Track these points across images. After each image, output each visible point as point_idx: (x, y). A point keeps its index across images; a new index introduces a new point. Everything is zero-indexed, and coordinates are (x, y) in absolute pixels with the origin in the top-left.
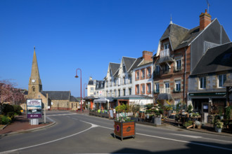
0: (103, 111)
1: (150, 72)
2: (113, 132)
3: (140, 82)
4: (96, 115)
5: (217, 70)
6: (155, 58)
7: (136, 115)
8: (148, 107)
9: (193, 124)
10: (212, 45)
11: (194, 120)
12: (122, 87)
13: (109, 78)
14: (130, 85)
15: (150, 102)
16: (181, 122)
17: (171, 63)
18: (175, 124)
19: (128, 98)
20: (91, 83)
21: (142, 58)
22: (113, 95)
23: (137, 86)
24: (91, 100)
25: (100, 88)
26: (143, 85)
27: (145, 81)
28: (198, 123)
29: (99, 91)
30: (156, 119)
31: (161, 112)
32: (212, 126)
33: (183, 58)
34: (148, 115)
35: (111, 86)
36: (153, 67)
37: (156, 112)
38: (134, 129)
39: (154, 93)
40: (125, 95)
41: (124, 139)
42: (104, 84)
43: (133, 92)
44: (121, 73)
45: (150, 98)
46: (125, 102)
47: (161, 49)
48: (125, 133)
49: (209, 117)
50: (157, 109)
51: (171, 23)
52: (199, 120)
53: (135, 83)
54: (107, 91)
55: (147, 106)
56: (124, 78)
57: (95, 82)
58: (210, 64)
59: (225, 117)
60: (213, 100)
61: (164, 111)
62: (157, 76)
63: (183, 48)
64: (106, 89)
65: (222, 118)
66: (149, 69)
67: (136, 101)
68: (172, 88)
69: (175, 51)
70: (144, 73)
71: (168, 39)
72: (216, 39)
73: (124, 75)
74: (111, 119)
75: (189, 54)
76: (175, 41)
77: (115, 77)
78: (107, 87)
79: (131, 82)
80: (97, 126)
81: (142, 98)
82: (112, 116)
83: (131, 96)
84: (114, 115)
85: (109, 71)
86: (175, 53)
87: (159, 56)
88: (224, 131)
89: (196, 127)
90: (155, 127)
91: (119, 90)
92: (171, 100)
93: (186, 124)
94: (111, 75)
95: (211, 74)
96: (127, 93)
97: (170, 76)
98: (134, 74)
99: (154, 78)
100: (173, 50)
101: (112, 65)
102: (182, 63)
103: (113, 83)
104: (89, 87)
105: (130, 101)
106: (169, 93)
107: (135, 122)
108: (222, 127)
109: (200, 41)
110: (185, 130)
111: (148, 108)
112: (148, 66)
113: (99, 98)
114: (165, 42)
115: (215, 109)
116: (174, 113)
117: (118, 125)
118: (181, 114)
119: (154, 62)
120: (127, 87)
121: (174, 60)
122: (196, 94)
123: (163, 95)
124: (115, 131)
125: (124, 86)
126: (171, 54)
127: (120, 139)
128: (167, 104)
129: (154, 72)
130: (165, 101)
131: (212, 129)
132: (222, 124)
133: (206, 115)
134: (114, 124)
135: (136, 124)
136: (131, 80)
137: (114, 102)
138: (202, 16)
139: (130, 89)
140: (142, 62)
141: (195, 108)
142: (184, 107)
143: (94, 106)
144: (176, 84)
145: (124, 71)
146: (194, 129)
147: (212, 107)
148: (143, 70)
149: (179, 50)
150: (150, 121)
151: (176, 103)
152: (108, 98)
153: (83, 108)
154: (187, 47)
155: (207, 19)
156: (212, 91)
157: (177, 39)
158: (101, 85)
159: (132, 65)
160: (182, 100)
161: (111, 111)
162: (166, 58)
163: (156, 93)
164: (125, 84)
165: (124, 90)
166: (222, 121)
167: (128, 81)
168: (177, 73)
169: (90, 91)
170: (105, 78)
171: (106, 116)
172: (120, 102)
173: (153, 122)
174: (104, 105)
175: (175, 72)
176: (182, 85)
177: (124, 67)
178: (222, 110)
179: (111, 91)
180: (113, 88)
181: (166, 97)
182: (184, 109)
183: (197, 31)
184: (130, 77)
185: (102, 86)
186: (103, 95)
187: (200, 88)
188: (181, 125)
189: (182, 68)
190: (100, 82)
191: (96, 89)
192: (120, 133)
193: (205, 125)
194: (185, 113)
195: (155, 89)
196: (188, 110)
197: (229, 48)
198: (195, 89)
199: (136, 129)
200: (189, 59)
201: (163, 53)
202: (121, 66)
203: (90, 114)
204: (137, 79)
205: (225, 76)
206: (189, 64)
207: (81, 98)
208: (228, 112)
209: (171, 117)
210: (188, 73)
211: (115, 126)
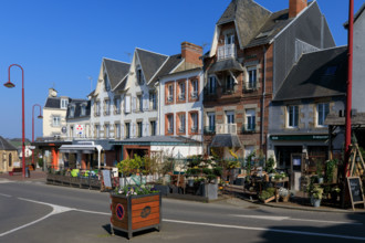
0: (86, 173)
1: (196, 88)
2: (109, 222)
3: (175, 108)
4: (67, 184)
5: (316, 95)
6: (208, 61)
7: (167, 179)
8: (192, 162)
9: (275, 194)
10: (305, 48)
11: (276, 185)
12: (133, 118)
14: (153, 115)
15: (196, 151)
16: (255, 190)
17: (238, 73)
18: (244, 196)
19: (148, 143)
20: (53, 103)
21: (179, 57)
22: (112, 136)
23: (169, 116)
24: (55, 146)
25: (78, 116)
26: (181, 115)
27: (187, 107)
28: (283, 191)
29: (76, 125)
30: (208, 188)
31: (217, 173)
32: (306, 196)
33: (259, 66)
34: (192, 180)
35: (107, 114)
36: (202, 78)
37: (207, 172)
38: (159, 212)
39: (205, 133)
40: (140, 135)
41: (135, 234)
42: (88, 108)
43: (161, 130)
44: (132, 84)
45: (196, 143)
46: (141, 151)
47: (220, 43)
48: (137, 221)
49: (302, 179)
50: (210, 167)
52: (287, 185)
53: (163, 109)
54: (97, 126)
55: (189, 160)
56: (140, 97)
57: (64, 100)
58: (305, 83)
59: (325, 177)
60: (310, 149)
61: (224, 171)
62: (211, 98)
63: (259, 47)
64: (93, 119)
65: (321, 180)
66: (195, 81)
67: (165, 148)
68: (241, 124)
69: (246, 50)
70: (183, 90)
71: (231, 24)
72: (314, 40)
73: (139, 89)
74: (108, 190)
75: (271, 60)
76: (246, 31)
77: (118, 95)
78: (98, 115)
79: (155, 108)
80: (68, 209)
81: (178, 144)
82: (108, 184)
83: (154, 138)
84: (115, 182)
85: (101, 78)
87: (215, 57)
88: (324, 203)
89: (281, 200)
90: (204, 205)
91: (128, 124)
92: (237, 148)
93: (264, 195)
94: (107, 89)
95: (306, 101)
96: (147, 132)
97: (236, 101)
98: (161, 89)
99: (204, 102)
100: (242, 47)
101: (108, 64)
102: (259, 76)
103: (112, 108)
104: (48, 113)
105: (153, 148)
106: (235, 134)
107: (161, 195)
108: (320, 196)
109: (288, 39)
110: (261, 207)
111: (192, 165)
112: (192, 75)
113: (75, 142)
114: (227, 28)
115: (311, 164)
116: (243, 175)
117: (121, 204)
118: (254, 176)
119: (204, 69)
120: (146, 117)
121: (244, 69)
122: (282, 138)
123: (222, 137)
124: (113, 218)
125: (140, 116)
126: (238, 55)
127: (125, 235)
128: (230, 155)
129: (205, 89)
130: (227, 148)
131: (306, 202)
132: (321, 191)
133: (298, 175)
134: (111, 201)
135: (164, 200)
136: (155, 102)
137: (115, 152)
139: (153, 123)
140: (181, 66)
141: (280, 163)
142: (261, 162)
143: (60, 161)
144: (247, 115)
145: (140, 81)
146: (278, 204)
147: (307, 161)
148: (182, 83)
149: (254, 48)
150: (196, 191)
151: (246, 153)
152: (98, 142)
153: (28, 166)
154: (267, 46)
156: (308, 132)
157: (250, 26)
158: (80, 110)
159: (157, 71)
160: (257, 147)
161: (106, 173)
162: (228, 63)
163: (209, 134)
164: (141, 110)
165: (140, 124)
166: (322, 186)
167: (148, 104)
168: (250, 94)
169: (51, 124)
172: (129, 151)
173: (202, 194)
174: (90, 158)
175: (245, 92)
176: (258, 119)
177: (139, 72)
178: (321, 167)
179: (107, 125)
180: (112, 119)
181: (228, 140)
182: (261, 165)
183: (284, 17)
184: (153, 95)
185: (83, 112)
186: (84, 134)
187: (288, 126)
188: (255, 197)
189: (259, 85)
190: (78, 103)
191: (68, 118)
192: (126, 223)
193: (295, 195)
194: (261, 174)
195: (208, 124)
196: (268, 168)
197: (333, 56)
198: (280, 128)
199: (164, 210)
200: (271, 69)
201: (222, 51)
202: (133, 69)
203: (50, 181)
204: (169, 102)
205: (327, 107)
206: (271, 79)
207: (24, 142)
208: (331, 170)
209: (237, 182)
210: (269, 96)
211: (113, 207)
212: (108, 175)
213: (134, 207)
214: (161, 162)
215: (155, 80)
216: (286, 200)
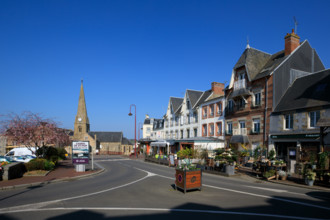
0: (162, 157)
1: (220, 108)
2: (174, 183)
3: (208, 121)
4: (154, 162)
5: (308, 105)
6: (228, 91)
7: (203, 162)
8: (218, 152)
9: (275, 174)
10: (301, 74)
11: (276, 168)
12: (185, 128)
13: (169, 116)
14: (195, 125)
15: (220, 145)
16: (261, 171)
17: (247, 97)
18: (253, 174)
19: (193, 141)
20: (147, 122)
21: (210, 91)
22: (174, 137)
23: (205, 126)
24: (147, 143)
25: (158, 128)
26: (212, 124)
27: (215, 120)
28: (282, 173)
29: (158, 132)
30: (229, 168)
31: (234, 159)
32: (301, 177)
33: (263, 91)
34: (218, 163)
35: (172, 126)
36: (224, 103)
37: (227, 158)
38: (201, 180)
39: (226, 135)
40: (188, 137)
41: (188, 191)
42: (163, 123)
43: (200, 134)
44: (184, 110)
45: (221, 141)
46: (189, 145)
47: (235, 80)
48: (189, 184)
49: (297, 165)
50: (230, 155)
51: (248, 47)
52: (284, 169)
53: (201, 122)
54: (167, 132)
55: (216, 151)
56: (188, 116)
57: (152, 120)
58: (299, 98)
59: (318, 165)
60: (303, 144)
61: (238, 157)
62: (229, 114)
63: (264, 78)
64: (165, 129)
65: (314, 167)
66: (219, 104)
67: (203, 144)
68: (249, 129)
69: (253, 82)
70: (213, 110)
71: (243, 67)
72: (306, 66)
73: (188, 112)
74: (172, 166)
75: (271, 85)
76: (252, 70)
77: (177, 115)
78: (167, 126)
79: (197, 121)
80: (154, 175)
81: (210, 141)
82: (172, 163)
83: (196, 138)
85: (169, 107)
86: (253, 84)
87: (232, 89)
89: (280, 178)
90: (226, 178)
91: (182, 131)
92: (247, 144)
93: (267, 174)
94: (172, 113)
95: (299, 111)
96: (192, 135)
97: (247, 114)
98: (200, 111)
99: (225, 116)
100: (250, 80)
101: (173, 100)
102: (262, 97)
103: (174, 123)
104: (145, 127)
105: (195, 144)
106: (245, 135)
107: (202, 171)
108: (314, 178)
109: (286, 69)
110: (265, 182)
111: (218, 154)
112: (218, 101)
113: (157, 141)
114: (240, 71)
115: (305, 155)
116: (252, 161)
117: (181, 174)
118: (260, 162)
119: (226, 96)
120: (191, 127)
121: (252, 93)
122: (279, 137)
123: (237, 137)
124: (176, 181)
125: (189, 126)
126: (247, 86)
127: (182, 191)
128: (242, 148)
129: (226, 108)
130: (240, 144)
131: (302, 181)
132: (315, 174)
133: (293, 163)
134: (175, 172)
135: (203, 174)
136: (197, 118)
137: (175, 146)
138: (288, 38)
139: (195, 130)
140: (211, 96)
141: (279, 153)
142: (264, 153)
143: (150, 150)
144: (253, 123)
145: (189, 107)
146: (277, 181)
147: (300, 153)
148: (212, 106)
149: (258, 80)
150: (221, 169)
151: (253, 147)
152: (168, 141)
153: (137, 152)
154: (269, 77)
155: (294, 41)
156: (302, 132)
157: (256, 66)
158: (159, 124)
159: (198, 100)
160: (261, 143)
161: (171, 157)
162: (241, 91)
163: (229, 135)
164: (189, 123)
165: (188, 130)
166: (314, 171)
167: (193, 119)
168: (256, 109)
169: (146, 132)
170: (165, 117)
171: (165, 162)
172: (183, 145)
173: (224, 171)
174: (163, 149)
175: (252, 108)
176: (262, 125)
177: (188, 102)
178: (314, 156)
179: (172, 132)
180: (174, 128)
181: (241, 139)
182: (264, 154)
183: (281, 56)
184: (195, 114)
185: (161, 125)
186: (161, 137)
187: (285, 128)
188: (260, 175)
189: (262, 103)
190: (158, 121)
191: (154, 129)
192: (183, 184)
193: (291, 176)
194: (265, 161)
195: (227, 129)
196: (270, 157)
197: (323, 77)
198: (279, 130)
200: (271, 92)
202: (185, 101)
203: (146, 160)
204: (204, 118)
205: (318, 114)
206: (271, 98)
207: (135, 141)
208: (323, 160)
209: (248, 165)
210: (270, 109)
211: (176, 175)
213: (188, 176)
214: (200, 151)
215: (198, 105)
216: (284, 179)
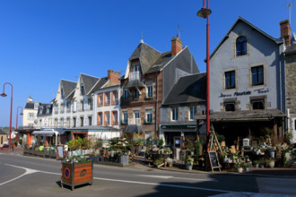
0: (48, 148)
1: (116, 97)
2: (60, 179)
3: (104, 109)
4: (36, 155)
5: (189, 101)
6: (123, 81)
7: (98, 152)
8: (113, 142)
9: (164, 161)
10: (183, 74)
11: (165, 156)
12: (78, 115)
13: (59, 100)
14: (90, 113)
15: (115, 135)
16: (152, 159)
17: (141, 88)
18: (145, 163)
19: (87, 130)
20: (30, 106)
21: (107, 79)
22: (65, 126)
23: (100, 114)
24: (30, 132)
25: (44, 113)
26: (107, 113)
27: (111, 108)
28: (169, 160)
29: (43, 119)
30: (123, 158)
31: (128, 148)
32: (183, 163)
33: (154, 84)
34: (113, 153)
35: (62, 112)
36: (120, 91)
37: (122, 148)
38: (91, 173)
39: (122, 124)
40: (82, 125)
41: (76, 187)
42: (51, 109)
43: (95, 122)
44: (78, 95)
45: (116, 130)
46: (82, 135)
47: (131, 71)
48: (77, 179)
49: (181, 152)
50: (124, 145)
51: (142, 42)
52: (172, 156)
53: (97, 110)
54: (56, 120)
55: (112, 140)
56: (82, 102)
57: (37, 104)
58: (182, 94)
59: (195, 152)
60: (185, 134)
61: (132, 147)
62: (125, 103)
63: (154, 73)
64: (54, 115)
65: (192, 153)
66: (115, 93)
67: (97, 133)
68: (143, 119)
69: (146, 75)
70: (109, 98)
71: (137, 60)
72: (187, 68)
73: (82, 98)
74: (61, 159)
75: (161, 80)
76: (146, 64)
77: (69, 101)
78: (56, 113)
79: (91, 109)
81: (105, 130)
82: (61, 155)
83: (90, 127)
84: (65, 154)
85: (59, 90)
86: (147, 77)
87: (127, 79)
88: (194, 168)
89: (168, 165)
90: (120, 168)
91: (75, 119)
92: (141, 133)
93: (157, 162)
94: (63, 97)
95: (182, 105)
96: (86, 123)
97: (140, 105)
98: (95, 98)
99: (121, 105)
100: (144, 73)
101: (64, 83)
102: (154, 90)
103: (66, 109)
104: (26, 112)
105: (90, 133)
106: (139, 124)
107: (93, 162)
108: (192, 163)
110: (155, 170)
111: (113, 144)
112: (114, 89)
113: (42, 129)
114: (135, 62)
115: (187, 143)
116: (145, 150)
117: (68, 168)
118: (151, 151)
119: (121, 86)
120: (86, 114)
121: (145, 86)
122: (168, 127)
123: (132, 126)
124: (63, 177)
125: (82, 113)
126: (141, 78)
127: (70, 188)
128: (136, 138)
129: (122, 98)
130: (135, 134)
131: (183, 167)
132: (193, 160)
133: (178, 150)
134: (61, 166)
135: (95, 165)
136: (92, 105)
137: (66, 136)
138: (174, 41)
139: (90, 118)
140: (107, 84)
141: (168, 141)
142: (156, 142)
143: (33, 141)
144: (147, 113)
145: (83, 93)
146: (165, 168)
147: (184, 141)
148: (107, 94)
149: (150, 74)
150: (115, 160)
151: (147, 136)
152: (56, 129)
153: (13, 144)
154: (159, 72)
155: (178, 45)
156: (184, 124)
157: (149, 61)
158: (46, 110)
159: (93, 87)
160: (153, 133)
161: (60, 149)
162: (136, 82)
163: (124, 124)
164: (83, 110)
165: (82, 118)
166: (193, 157)
167: (87, 106)
168: (149, 101)
169: (28, 119)
170: (54, 101)
171: (53, 155)
172: (75, 135)
173: (119, 161)
174: (50, 139)
175: (146, 99)
176: (154, 116)
177: (82, 87)
178: (192, 145)
179: (62, 119)
180: (65, 115)
181: (135, 129)
182: (155, 144)
183: (169, 56)
184: (90, 101)
185: (48, 111)
186: (48, 124)
187: (172, 120)
188: (152, 164)
189: (154, 95)
190: (45, 106)
191: (38, 115)
193: (177, 162)
194: (156, 149)
195: (123, 118)
196: (159, 145)
197: (198, 79)
198: (167, 121)
199: (94, 171)
200: (161, 86)
201: (132, 76)
202: (78, 86)
203: (25, 153)
204: (100, 105)
205: (196, 108)
206: (161, 92)
207: (11, 130)
208: (198, 147)
209: (141, 154)
210: (160, 102)
211: (63, 170)
212: (61, 150)
213: (76, 170)
214: (94, 142)
215: (93, 92)
216: (171, 165)
